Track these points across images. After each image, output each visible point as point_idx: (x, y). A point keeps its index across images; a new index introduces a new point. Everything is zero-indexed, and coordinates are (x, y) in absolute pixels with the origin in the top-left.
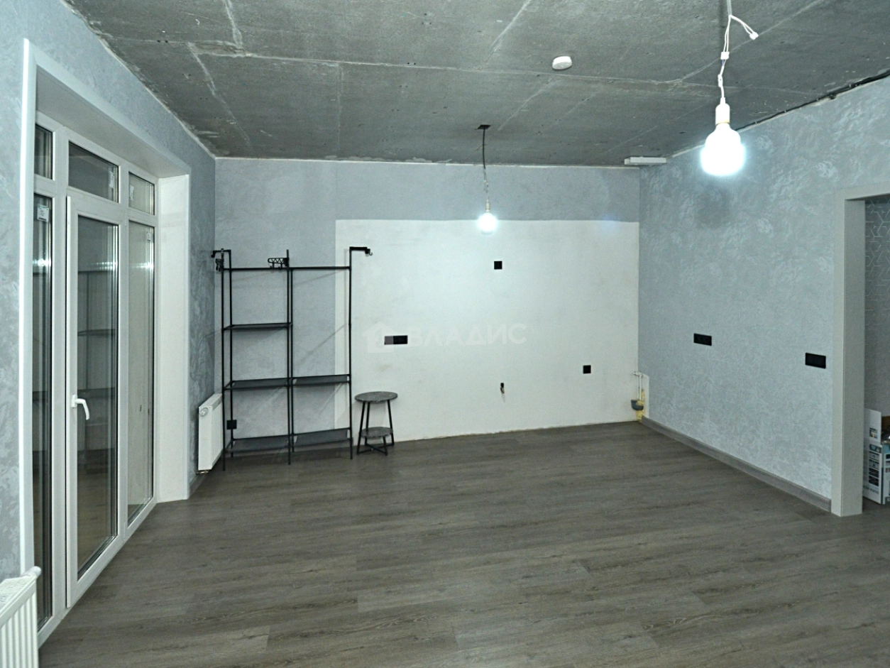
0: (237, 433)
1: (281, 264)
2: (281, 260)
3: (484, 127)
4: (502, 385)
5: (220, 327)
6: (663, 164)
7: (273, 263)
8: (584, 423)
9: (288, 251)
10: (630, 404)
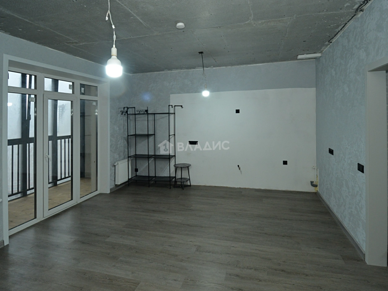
0: (138, 173)
1: (144, 112)
2: (144, 111)
3: (202, 53)
4: (238, 166)
5: (127, 135)
6: (320, 57)
7: (140, 112)
8: (284, 189)
9: (147, 107)
10: (310, 183)
